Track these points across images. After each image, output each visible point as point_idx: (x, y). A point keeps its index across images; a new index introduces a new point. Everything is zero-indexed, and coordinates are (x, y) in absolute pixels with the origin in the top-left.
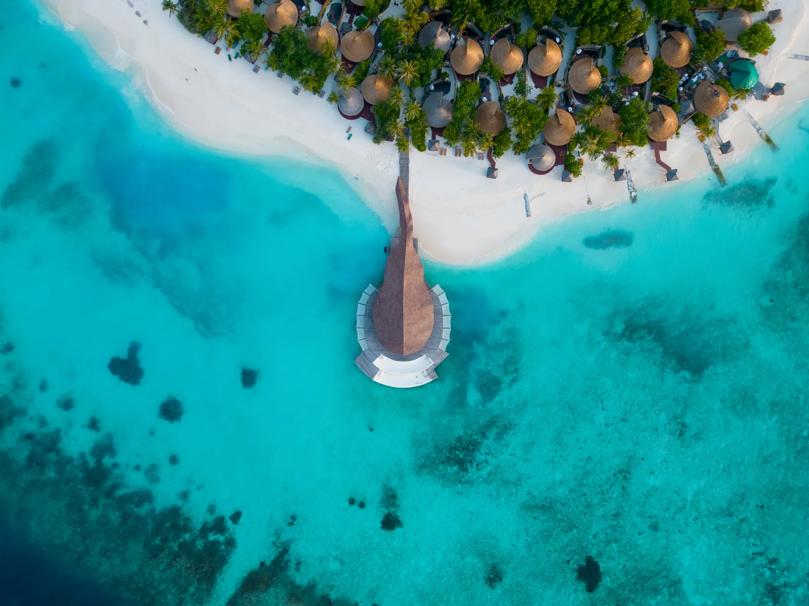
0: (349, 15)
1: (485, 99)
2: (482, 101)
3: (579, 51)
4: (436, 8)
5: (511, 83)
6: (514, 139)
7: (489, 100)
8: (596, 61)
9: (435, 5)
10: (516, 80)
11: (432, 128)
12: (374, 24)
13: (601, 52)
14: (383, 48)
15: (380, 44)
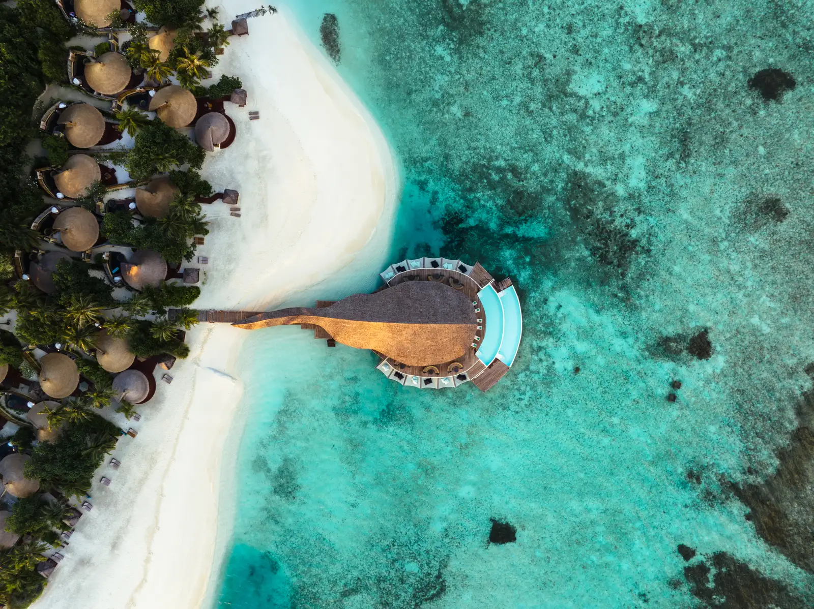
0: (22, 385)
1: (132, 206)
2: (134, 209)
3: (77, 82)
4: (9, 270)
5: (114, 171)
6: (185, 167)
7: (133, 200)
8: (91, 59)
9: (5, 272)
10: (110, 164)
11: (168, 278)
12: (33, 352)
13: (79, 53)
14: (63, 343)
15: (58, 346)
